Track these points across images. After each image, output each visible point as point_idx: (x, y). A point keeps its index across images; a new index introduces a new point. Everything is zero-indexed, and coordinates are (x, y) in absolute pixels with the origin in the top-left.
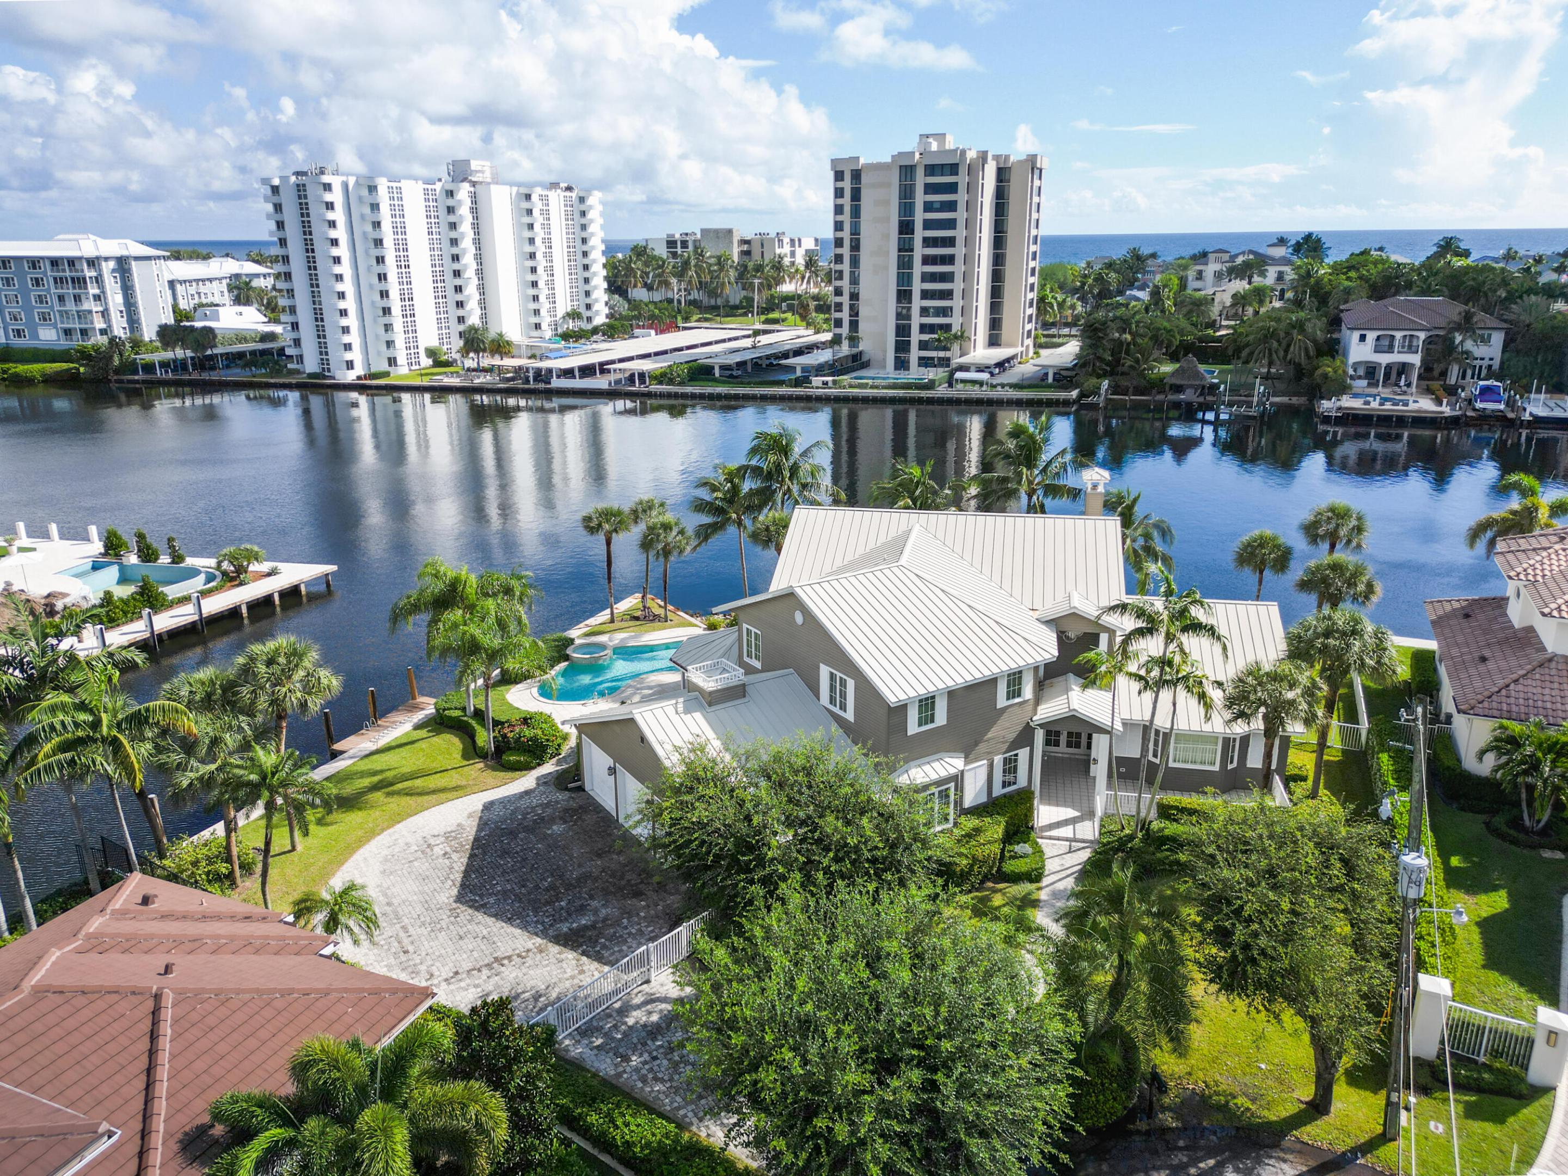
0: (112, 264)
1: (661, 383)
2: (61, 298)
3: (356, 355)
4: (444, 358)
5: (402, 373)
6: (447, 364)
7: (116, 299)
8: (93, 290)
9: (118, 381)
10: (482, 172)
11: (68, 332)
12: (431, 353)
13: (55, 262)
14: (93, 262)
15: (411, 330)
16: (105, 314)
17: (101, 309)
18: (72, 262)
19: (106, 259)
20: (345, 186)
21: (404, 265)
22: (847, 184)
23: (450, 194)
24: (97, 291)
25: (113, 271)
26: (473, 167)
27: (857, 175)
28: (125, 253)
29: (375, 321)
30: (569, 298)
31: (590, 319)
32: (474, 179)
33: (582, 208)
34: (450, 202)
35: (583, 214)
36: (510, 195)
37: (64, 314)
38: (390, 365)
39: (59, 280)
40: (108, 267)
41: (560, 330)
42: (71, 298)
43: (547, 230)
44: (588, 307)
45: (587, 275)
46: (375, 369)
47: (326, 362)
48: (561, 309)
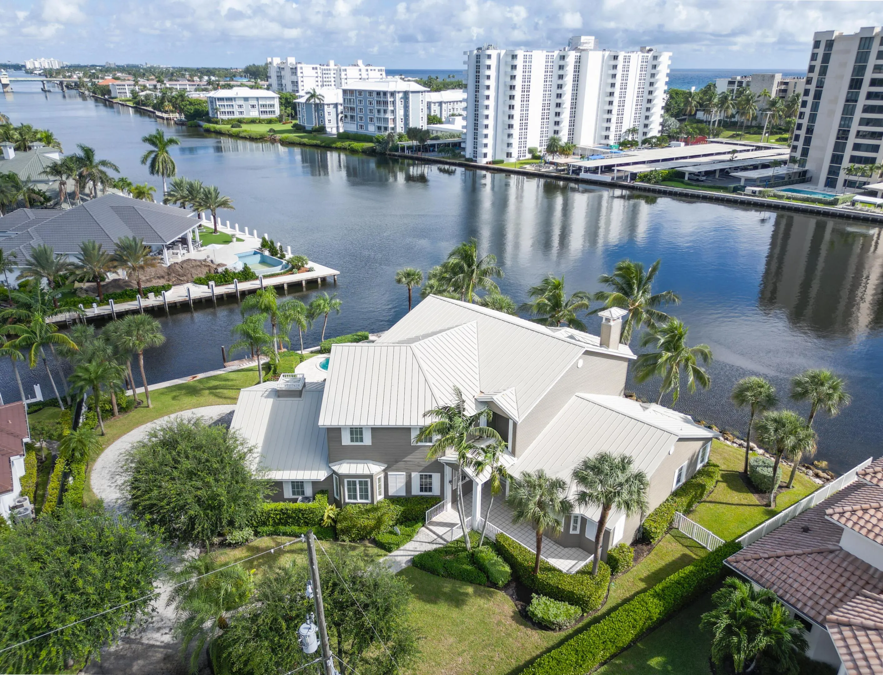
0: (401, 95)
1: (642, 181)
2: (379, 111)
3: (489, 151)
4: (538, 154)
5: (512, 163)
6: (539, 158)
7: (400, 112)
8: (390, 108)
9: (390, 155)
10: (589, 43)
11: (379, 128)
12: (531, 151)
13: (378, 93)
14: (393, 94)
15: (523, 137)
16: (394, 120)
17: (393, 117)
18: (385, 93)
19: (399, 92)
20: (499, 55)
21: (526, 99)
22: (821, 51)
23: (563, 58)
24: (392, 108)
25: (401, 98)
26: (582, 41)
27: (830, 44)
28: (408, 89)
29: (503, 132)
30: (632, 120)
31: (645, 134)
32: (581, 48)
33: (655, 63)
34: (562, 63)
35: (654, 67)
36: (603, 56)
37: (379, 119)
38: (507, 157)
39: (379, 102)
40: (399, 96)
41: (622, 140)
42: (382, 111)
43: (625, 78)
44: (646, 126)
45: (649, 105)
46: (498, 158)
47: (475, 152)
48: (625, 127)
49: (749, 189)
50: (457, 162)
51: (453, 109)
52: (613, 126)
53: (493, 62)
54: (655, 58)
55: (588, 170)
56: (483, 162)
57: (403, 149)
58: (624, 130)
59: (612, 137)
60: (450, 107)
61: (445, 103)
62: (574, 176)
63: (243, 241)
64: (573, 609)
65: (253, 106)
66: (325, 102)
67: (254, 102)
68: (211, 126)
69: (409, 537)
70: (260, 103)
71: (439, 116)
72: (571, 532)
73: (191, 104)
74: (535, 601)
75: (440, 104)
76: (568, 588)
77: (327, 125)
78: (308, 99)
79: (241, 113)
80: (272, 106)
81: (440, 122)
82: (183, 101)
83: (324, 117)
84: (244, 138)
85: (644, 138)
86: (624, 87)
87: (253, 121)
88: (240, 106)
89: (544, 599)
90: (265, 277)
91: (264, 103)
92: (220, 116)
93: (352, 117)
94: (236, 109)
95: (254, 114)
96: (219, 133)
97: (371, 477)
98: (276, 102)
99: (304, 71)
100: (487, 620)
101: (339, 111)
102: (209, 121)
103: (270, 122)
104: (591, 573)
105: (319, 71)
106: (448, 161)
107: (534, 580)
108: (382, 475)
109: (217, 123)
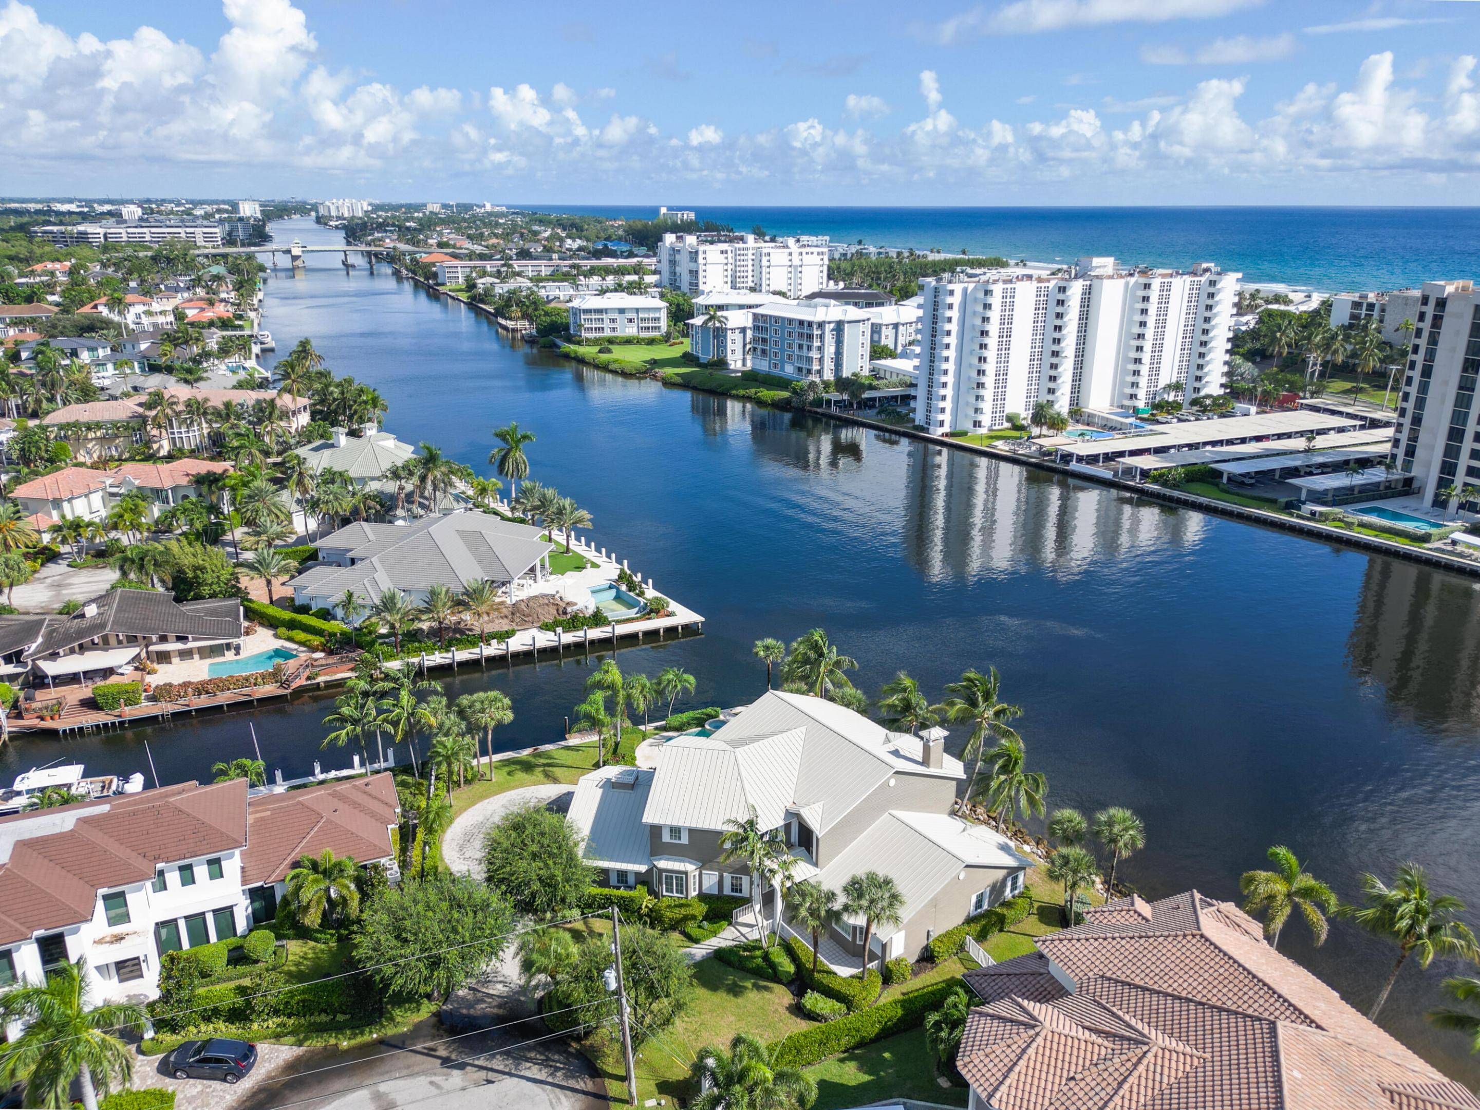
0: (832, 326)
2: (801, 346)
4: (1021, 423)
5: (981, 433)
6: (1020, 429)
7: (830, 349)
8: (816, 344)
9: (810, 411)
10: (1105, 267)
11: (800, 369)
13: (801, 323)
14: (821, 325)
16: (821, 360)
17: (819, 356)
18: (810, 324)
19: (829, 323)
20: (965, 290)
21: (1005, 347)
22: (1430, 311)
23: (1062, 290)
24: (819, 344)
25: (833, 331)
26: (1094, 264)
27: (1442, 303)
28: (842, 318)
29: (968, 393)
30: (1176, 370)
31: (1196, 390)
32: (1093, 274)
33: (1211, 290)
34: (1061, 297)
35: (1211, 296)
36: (1127, 284)
37: (800, 357)
38: (975, 426)
39: (801, 335)
40: (828, 328)
41: (1158, 399)
42: (805, 348)
43: (1163, 312)
44: (1199, 379)
45: (1202, 350)
46: (959, 428)
47: (928, 417)
48: (1163, 381)
49: (1307, 508)
50: (902, 429)
52: (1143, 381)
53: (956, 300)
54: (1213, 283)
55: (1080, 459)
56: (937, 433)
57: (829, 402)
58: (1161, 384)
59: (1142, 394)
61: (903, 324)
62: (1061, 466)
63: (599, 567)
64: (837, 1005)
65: (630, 321)
66: (729, 326)
67: (634, 316)
68: (572, 348)
69: (714, 934)
70: (641, 315)
71: (892, 346)
72: (858, 942)
73: (547, 314)
74: (807, 996)
75: (896, 326)
76: (837, 987)
77: (730, 357)
78: (706, 322)
79: (614, 329)
80: (657, 319)
81: (892, 355)
82: (536, 309)
83: (725, 347)
84: (614, 372)
85: (1195, 396)
86: (1161, 324)
87: (628, 341)
88: (613, 321)
89: (816, 995)
90: (619, 622)
91: (646, 316)
92: (584, 334)
93: (764, 352)
94: (607, 324)
95: (631, 331)
96: (581, 361)
97: (686, 873)
98: (663, 315)
99: (708, 255)
100: (766, 1008)
101: (748, 340)
102: (570, 339)
103: (651, 342)
104: (861, 978)
105: (730, 255)
106: (889, 427)
107: (811, 977)
108: (697, 873)
109: (579, 343)
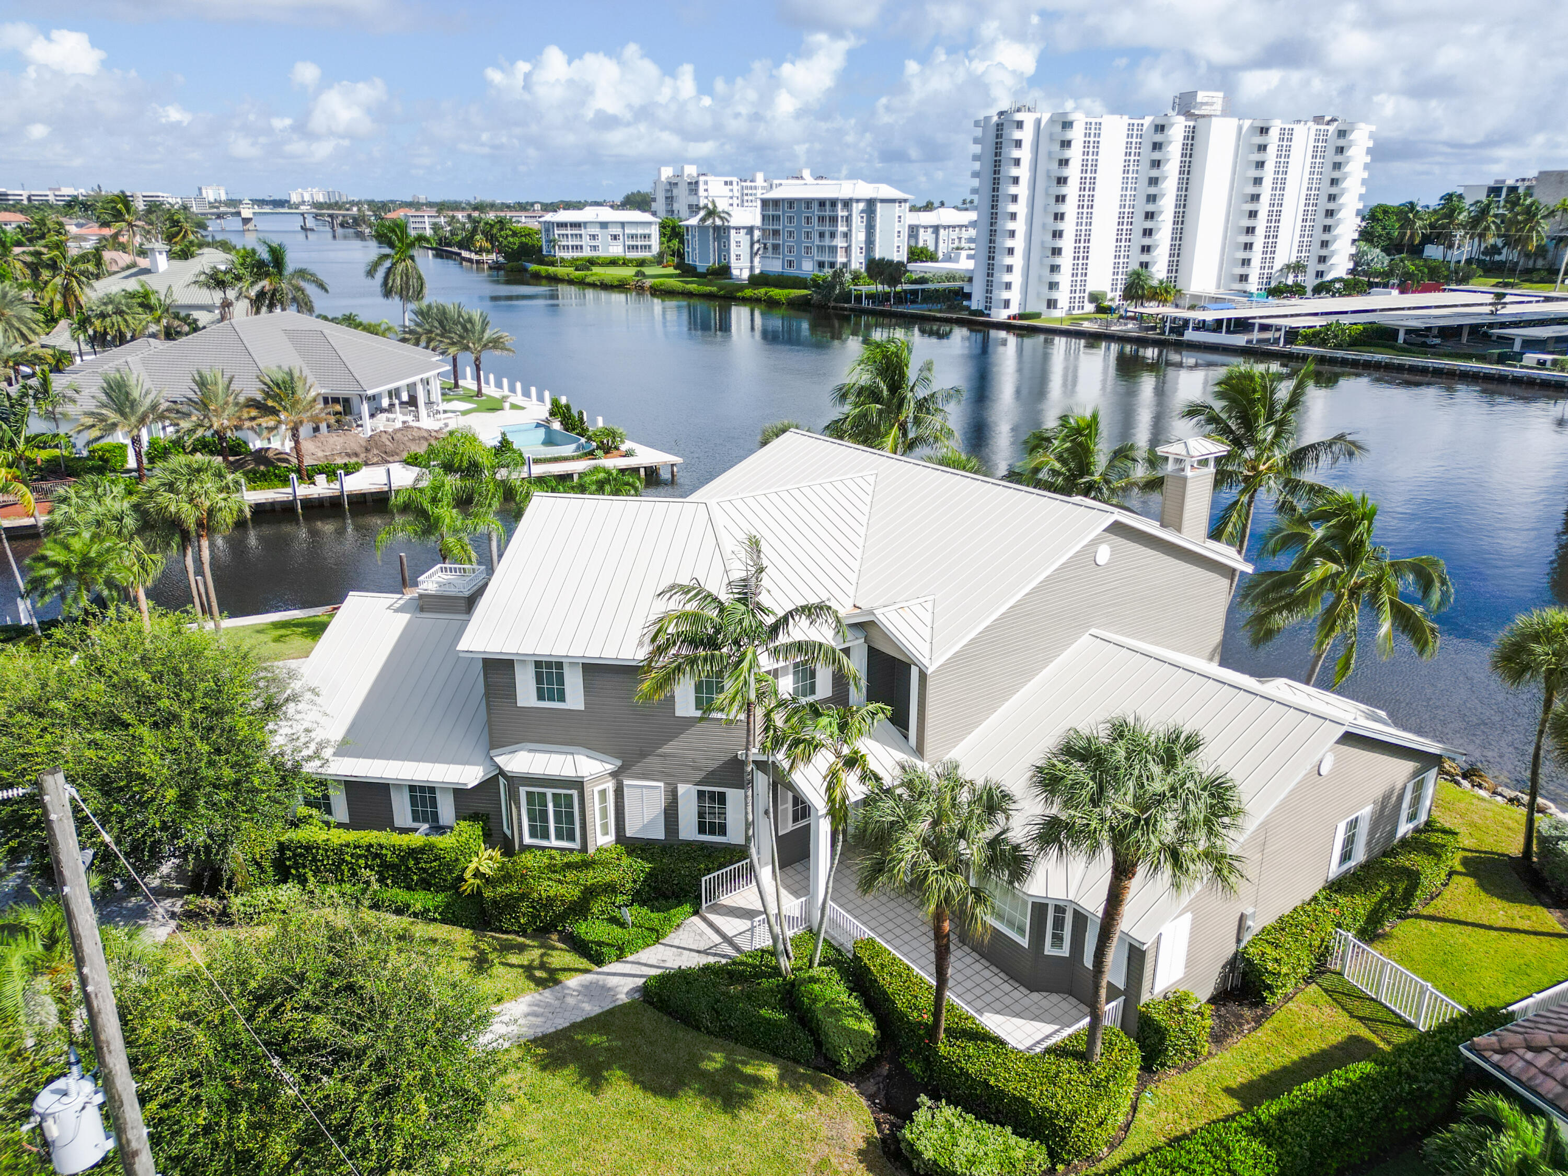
0: (862, 206)
2: (822, 235)
3: (1014, 296)
4: (1106, 304)
5: (1057, 316)
6: (1109, 310)
7: (859, 237)
8: (842, 228)
9: (835, 308)
10: (1212, 104)
11: (821, 265)
12: (1094, 298)
13: (822, 203)
14: (847, 203)
15: (1080, 274)
16: (848, 250)
17: (845, 245)
18: (834, 203)
19: (858, 201)
20: (1038, 122)
21: (1087, 203)
23: (1160, 128)
24: (845, 229)
25: (862, 212)
26: (1199, 99)
28: (874, 196)
29: (1041, 263)
30: (1295, 248)
31: (1320, 274)
32: (1197, 112)
33: (1341, 142)
34: (1158, 138)
35: (1341, 150)
36: (1240, 128)
37: (821, 249)
38: (1049, 307)
39: (821, 219)
40: (858, 208)
41: (1273, 285)
42: (827, 235)
43: (1282, 169)
44: (1322, 259)
45: (1328, 222)
46: (1029, 310)
47: (989, 300)
48: (1280, 261)
49: (1531, 358)
50: (955, 316)
51: (960, 239)
52: (1256, 256)
53: (1026, 135)
54: (1342, 134)
55: (1201, 326)
56: (1001, 315)
57: (859, 298)
58: (1278, 265)
59: (1254, 278)
60: (954, 235)
61: (945, 227)
62: (1174, 337)
63: (523, 408)
64: (1021, 1147)
65: (615, 237)
66: (732, 224)
67: (617, 231)
68: (543, 269)
69: (656, 935)
70: (627, 231)
71: (931, 248)
72: (1049, 950)
73: (515, 234)
74: (921, 1116)
75: (936, 229)
76: (1015, 1088)
77: (733, 263)
78: (703, 220)
79: (595, 248)
80: (647, 237)
81: (933, 258)
82: (501, 229)
83: (729, 249)
84: (593, 285)
85: (1319, 281)
86: (1280, 185)
87: (613, 262)
88: (594, 237)
89: (948, 1112)
90: (540, 461)
91: (634, 232)
92: (560, 254)
93: (776, 247)
94: (586, 242)
95: (616, 250)
96: (554, 279)
97: (579, 784)
98: (655, 231)
99: (710, 187)
101: (756, 238)
102: (541, 262)
103: (642, 263)
104: (1083, 1057)
105: (735, 187)
106: (938, 315)
107: (930, 1059)
108: (610, 786)
109: (552, 264)
